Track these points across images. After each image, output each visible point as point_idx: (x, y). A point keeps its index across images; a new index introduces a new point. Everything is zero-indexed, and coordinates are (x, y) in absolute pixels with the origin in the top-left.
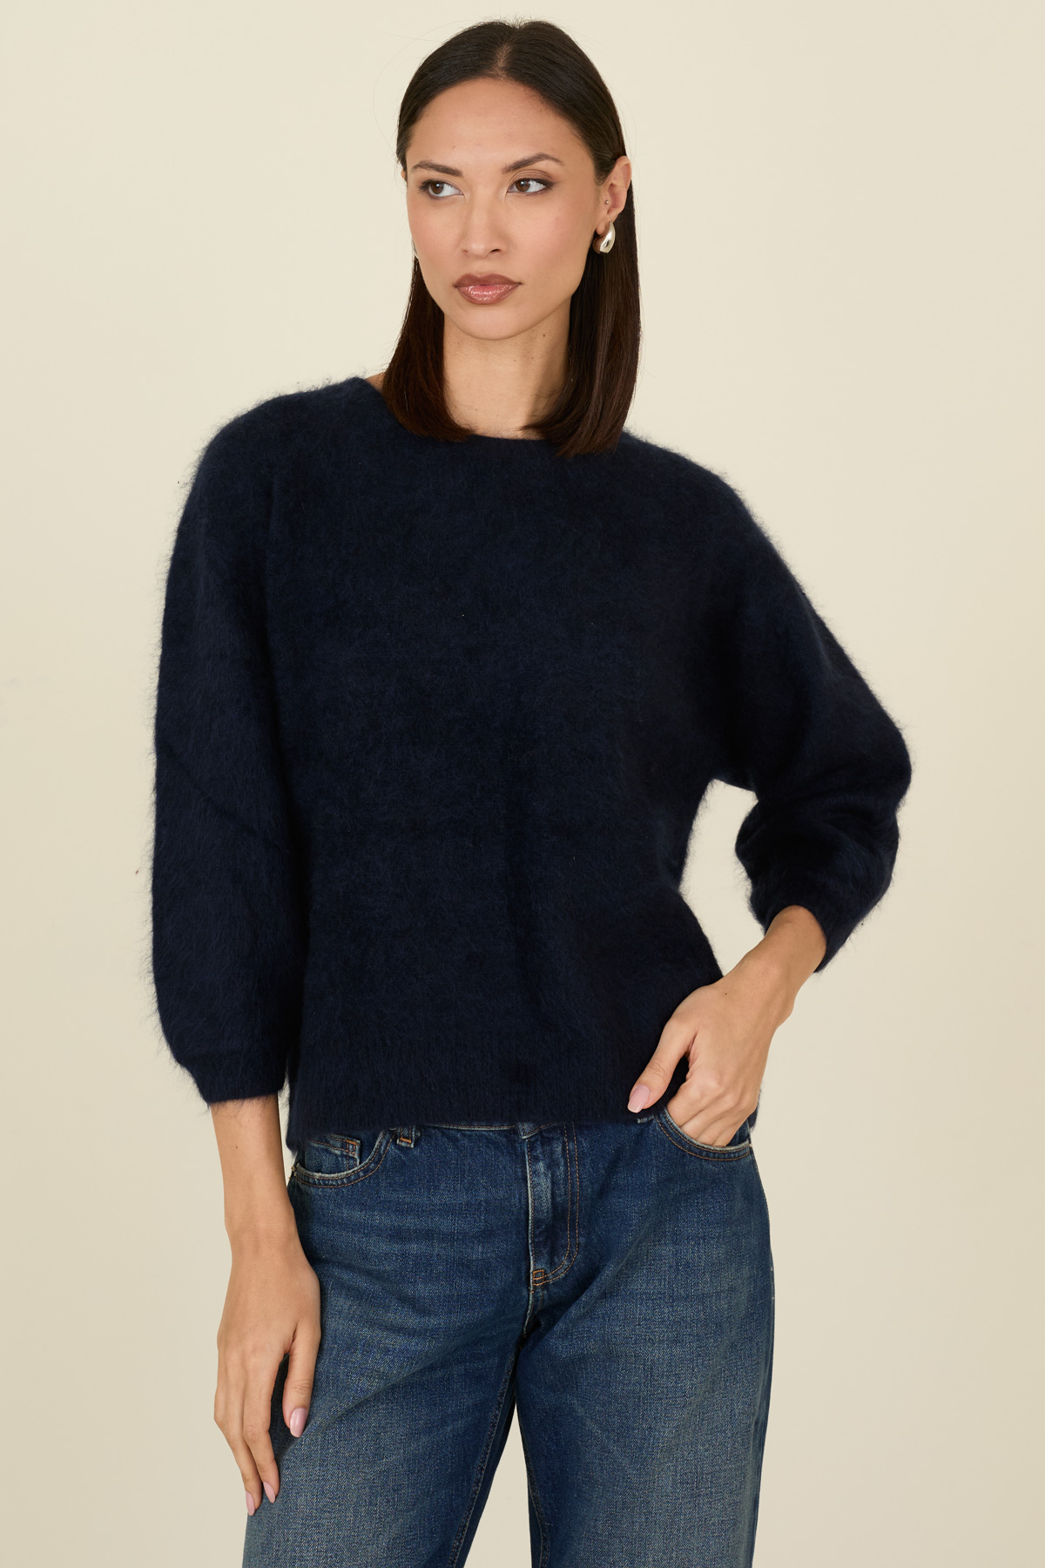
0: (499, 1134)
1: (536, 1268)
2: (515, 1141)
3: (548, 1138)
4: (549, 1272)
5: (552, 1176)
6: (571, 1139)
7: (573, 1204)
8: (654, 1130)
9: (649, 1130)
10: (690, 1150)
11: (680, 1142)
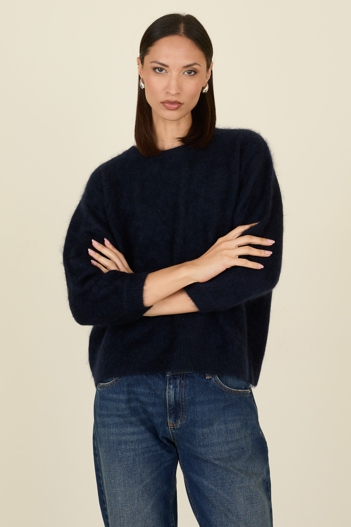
1: (170, 421)
2: (165, 377)
3: (176, 378)
4: (174, 424)
5: (175, 390)
6: (183, 379)
7: (182, 402)
8: (213, 382)
9: (211, 382)
10: (225, 390)
11: (221, 387)
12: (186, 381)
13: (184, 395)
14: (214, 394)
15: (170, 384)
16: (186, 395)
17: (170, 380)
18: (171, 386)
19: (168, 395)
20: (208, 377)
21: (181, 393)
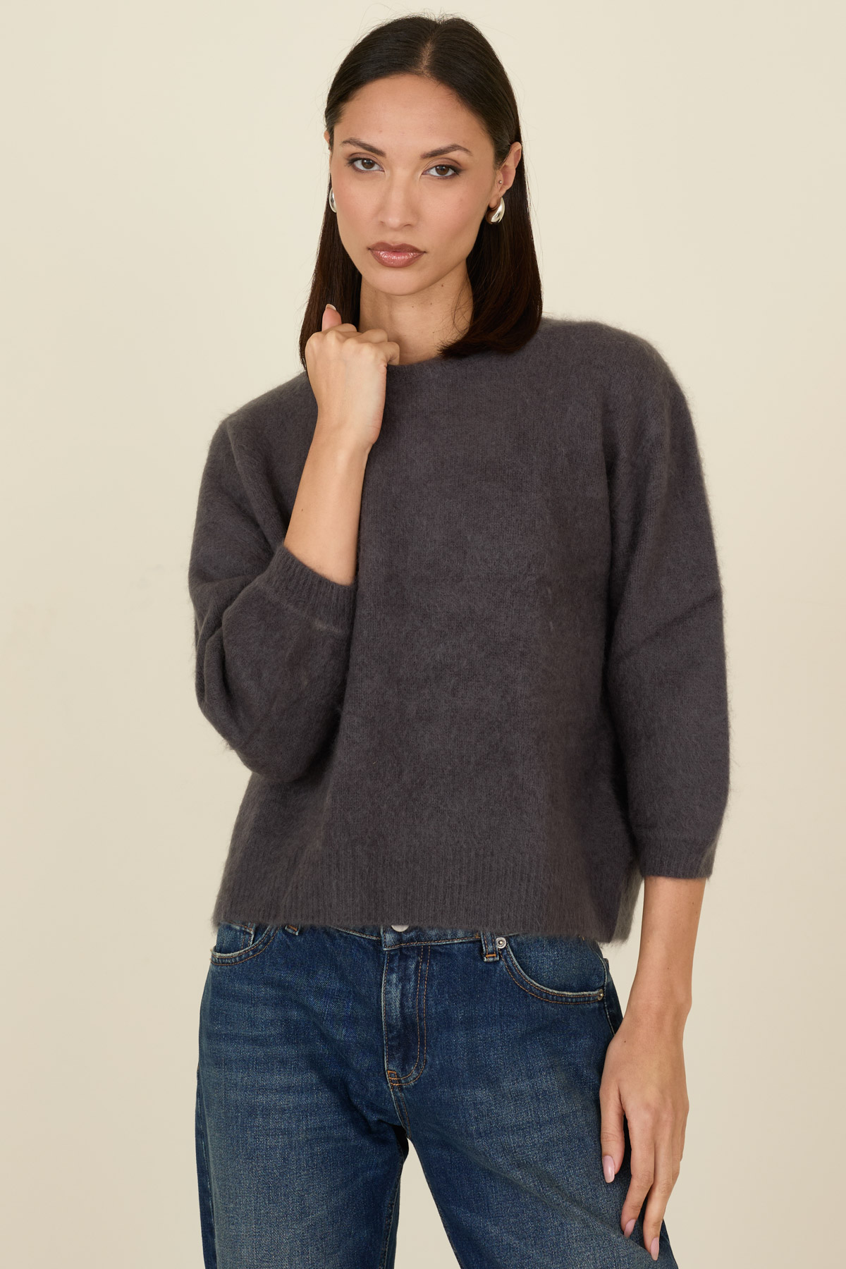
0: (368, 942)
1: (390, 1068)
2: (379, 952)
3: (406, 955)
4: (400, 1076)
5: (403, 987)
6: (425, 961)
7: (421, 1019)
8: (501, 971)
9: (496, 970)
10: (531, 991)
11: (522, 983)
12: (431, 965)
13: (427, 1000)
14: (500, 1001)
15: (391, 971)
16: (431, 1002)
17: (391, 960)
18: (394, 977)
19: (385, 1000)
20: (489, 957)
21: (419, 995)
